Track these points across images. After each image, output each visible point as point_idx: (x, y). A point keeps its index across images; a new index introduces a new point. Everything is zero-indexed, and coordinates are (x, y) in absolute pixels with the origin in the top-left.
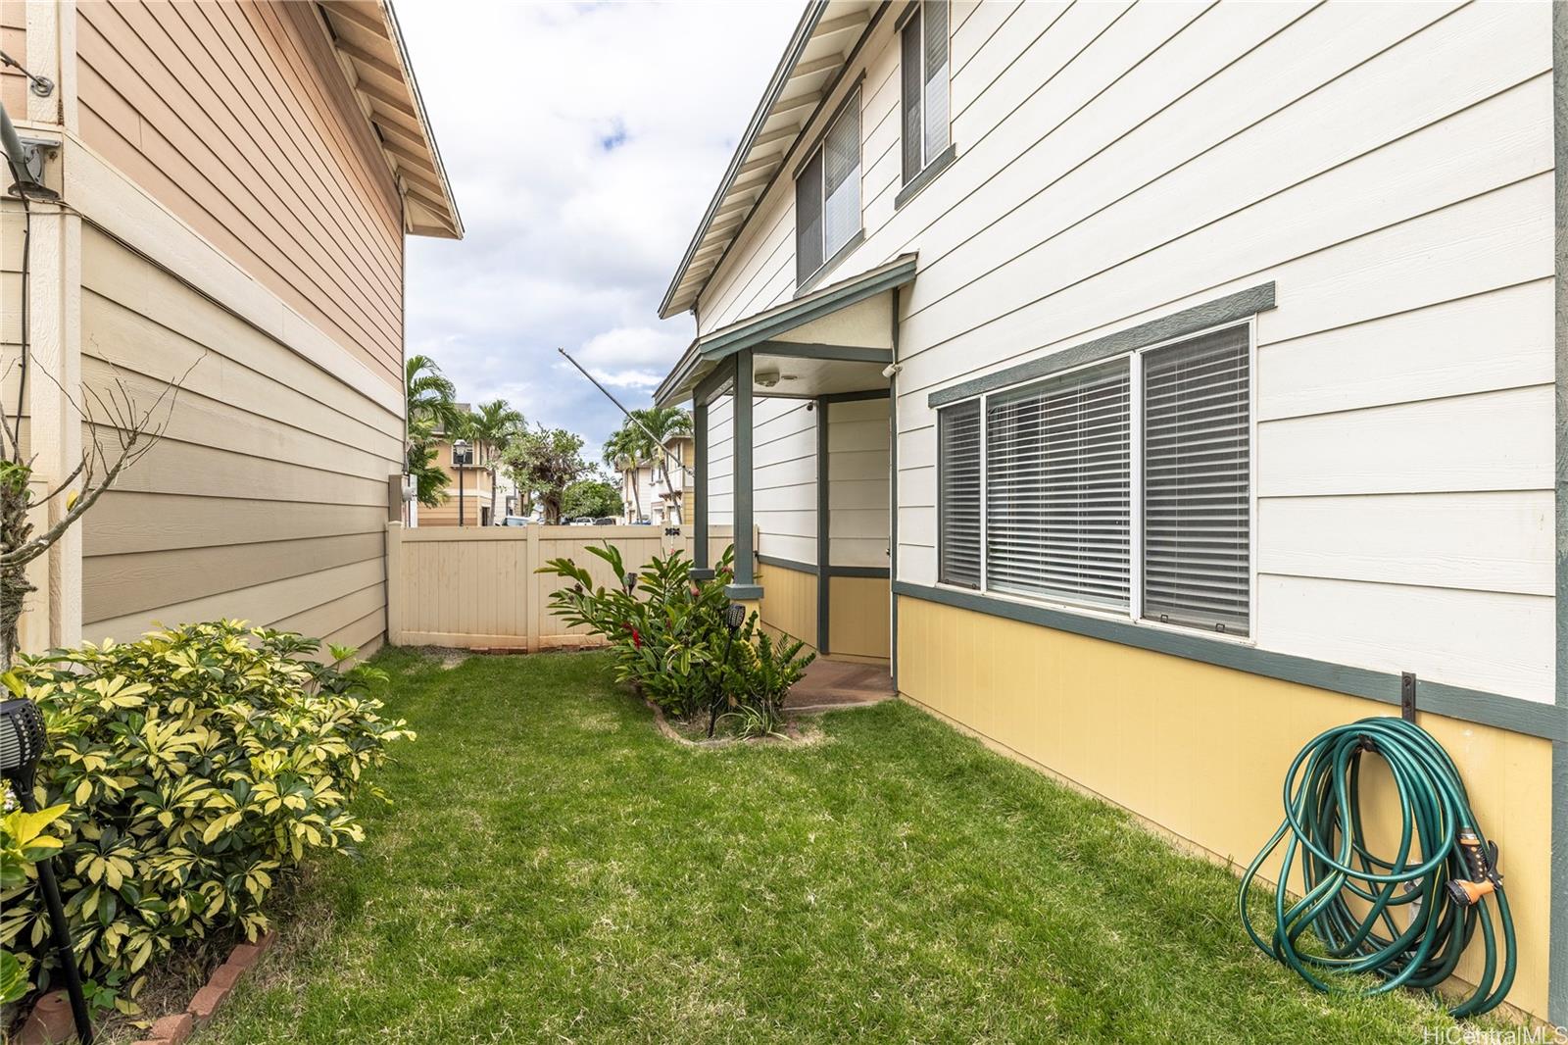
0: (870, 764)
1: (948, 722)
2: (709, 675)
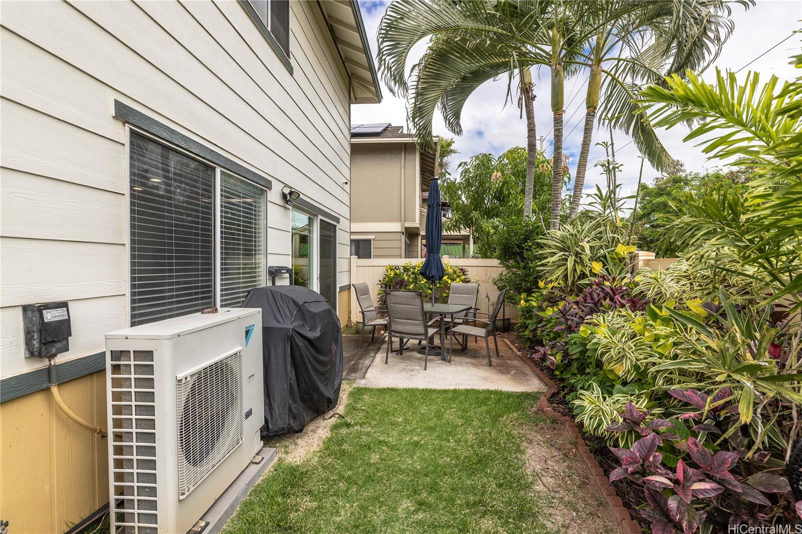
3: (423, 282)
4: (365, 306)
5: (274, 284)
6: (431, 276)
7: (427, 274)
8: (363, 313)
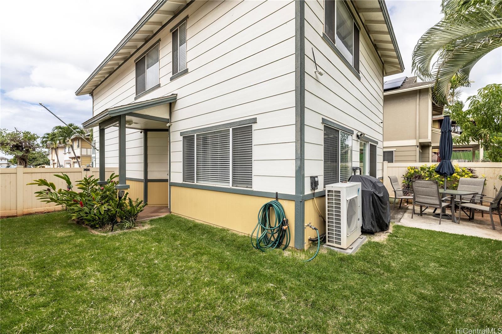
0: (166, 230)
1: (186, 217)
2: (109, 213)
3: (436, 177)
4: (396, 188)
5: (355, 174)
6: (443, 172)
7: (441, 171)
8: (395, 192)
